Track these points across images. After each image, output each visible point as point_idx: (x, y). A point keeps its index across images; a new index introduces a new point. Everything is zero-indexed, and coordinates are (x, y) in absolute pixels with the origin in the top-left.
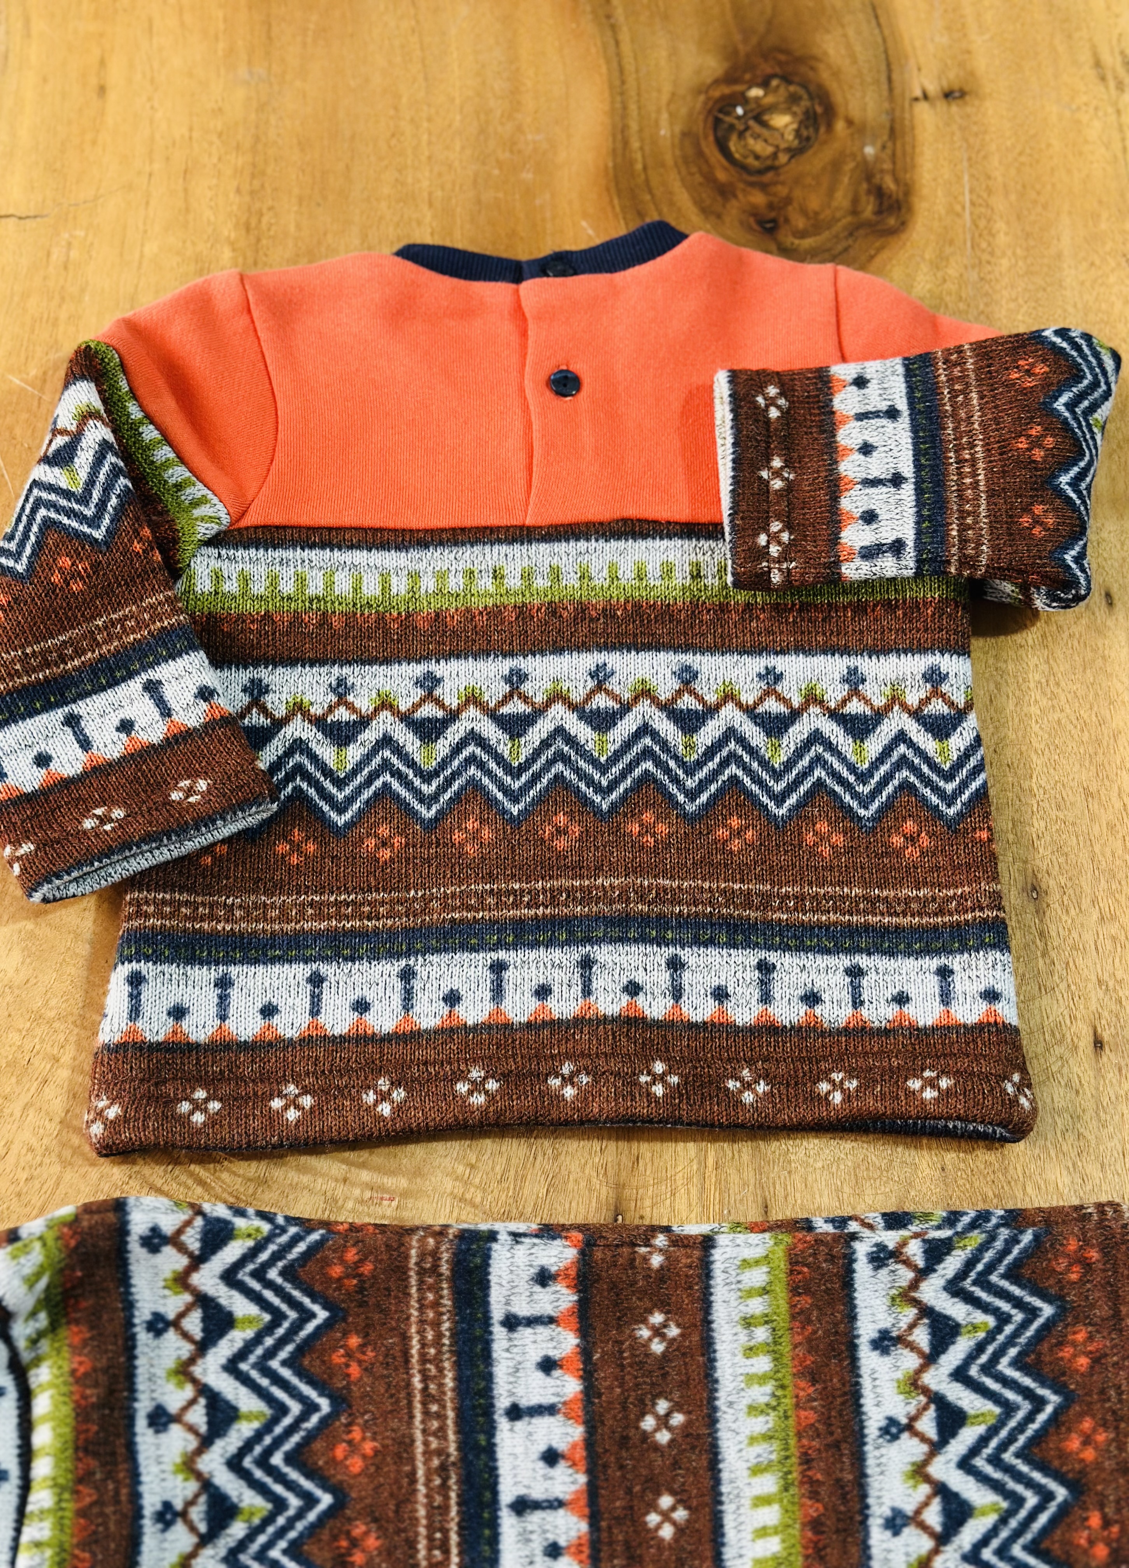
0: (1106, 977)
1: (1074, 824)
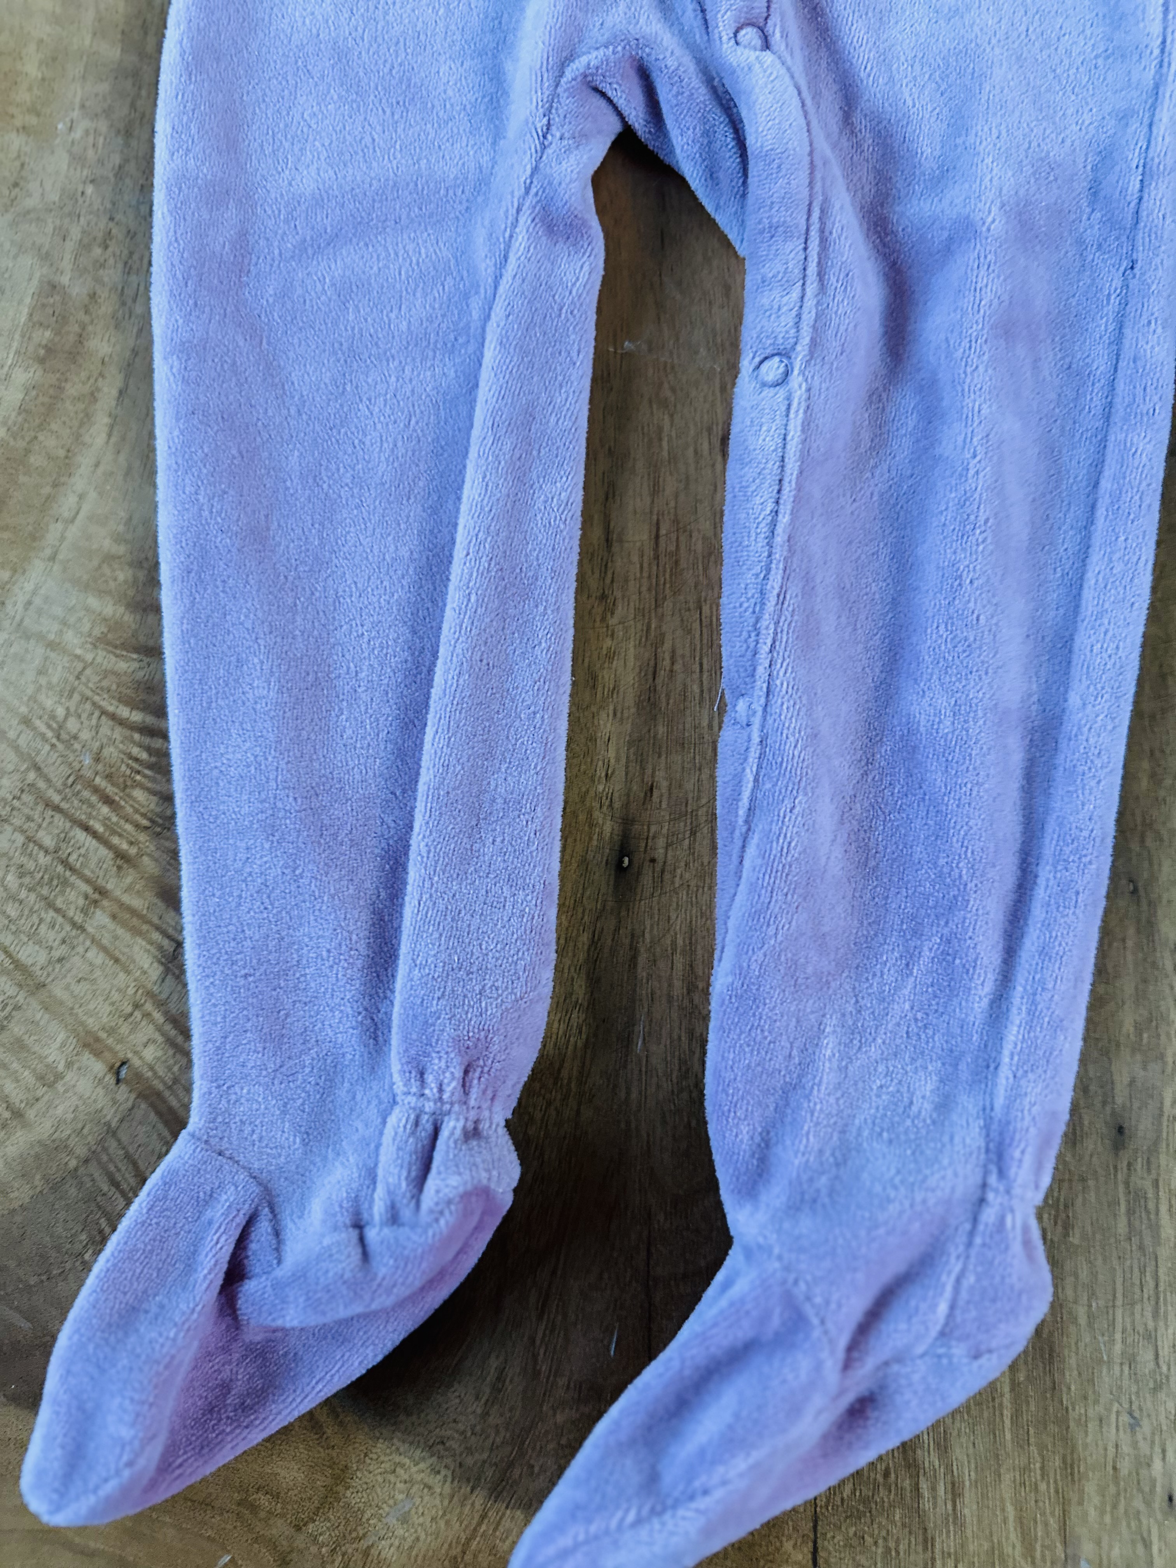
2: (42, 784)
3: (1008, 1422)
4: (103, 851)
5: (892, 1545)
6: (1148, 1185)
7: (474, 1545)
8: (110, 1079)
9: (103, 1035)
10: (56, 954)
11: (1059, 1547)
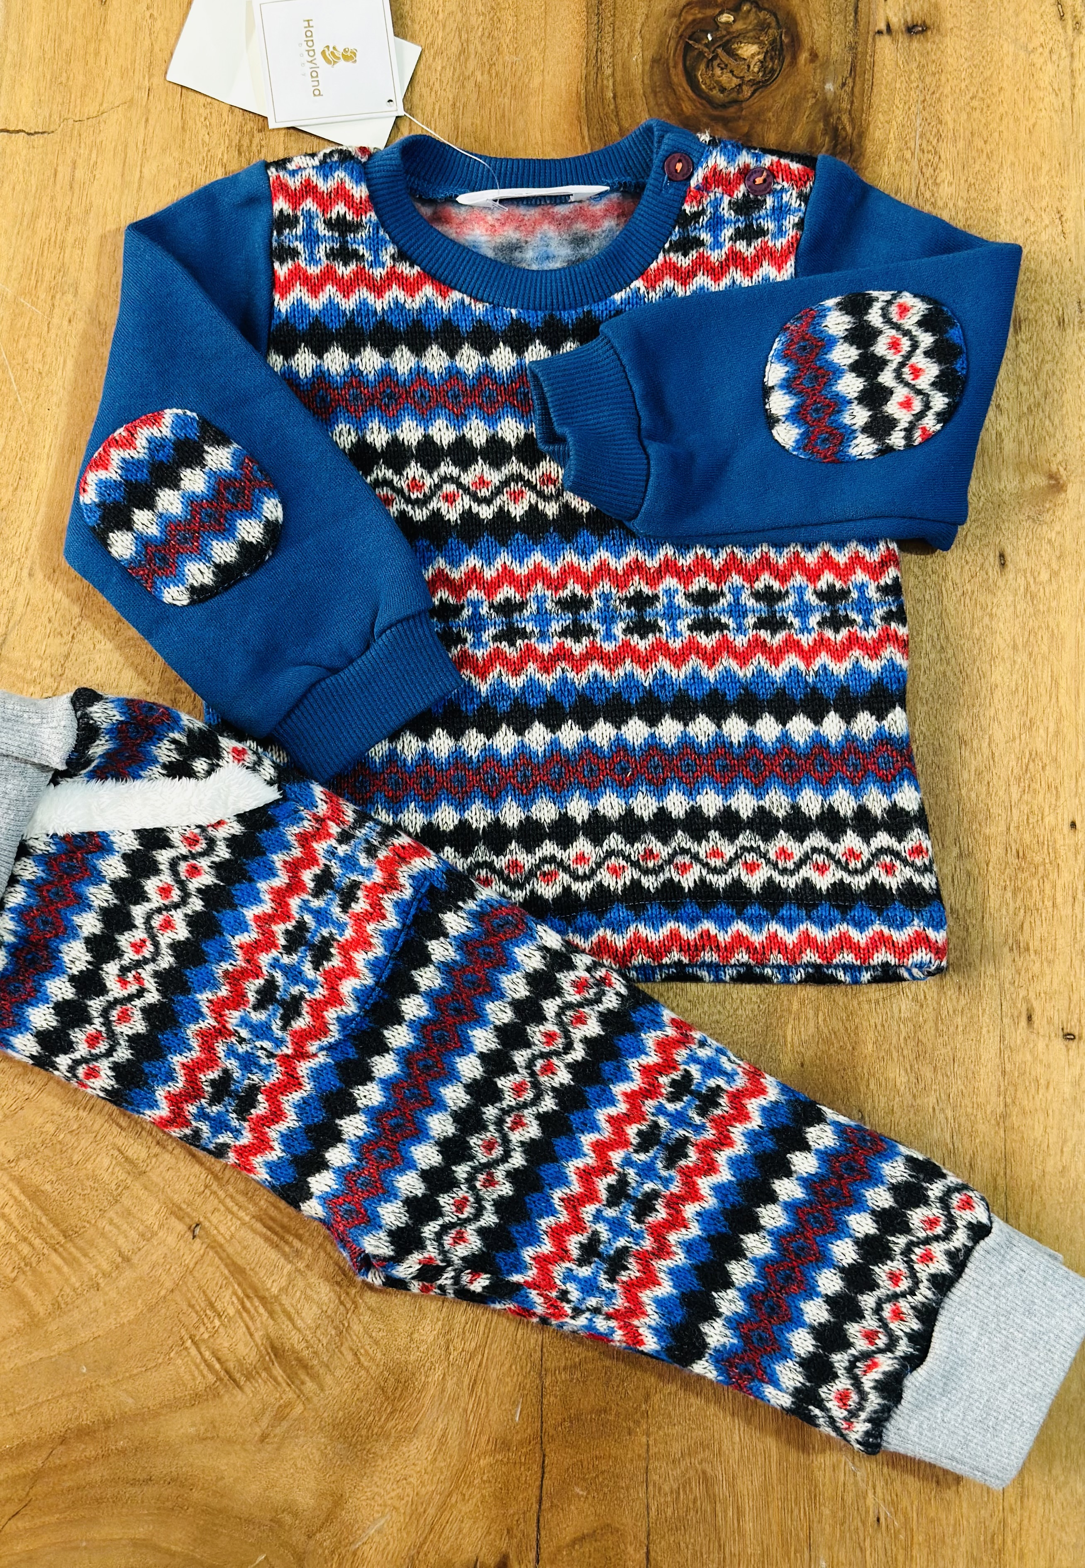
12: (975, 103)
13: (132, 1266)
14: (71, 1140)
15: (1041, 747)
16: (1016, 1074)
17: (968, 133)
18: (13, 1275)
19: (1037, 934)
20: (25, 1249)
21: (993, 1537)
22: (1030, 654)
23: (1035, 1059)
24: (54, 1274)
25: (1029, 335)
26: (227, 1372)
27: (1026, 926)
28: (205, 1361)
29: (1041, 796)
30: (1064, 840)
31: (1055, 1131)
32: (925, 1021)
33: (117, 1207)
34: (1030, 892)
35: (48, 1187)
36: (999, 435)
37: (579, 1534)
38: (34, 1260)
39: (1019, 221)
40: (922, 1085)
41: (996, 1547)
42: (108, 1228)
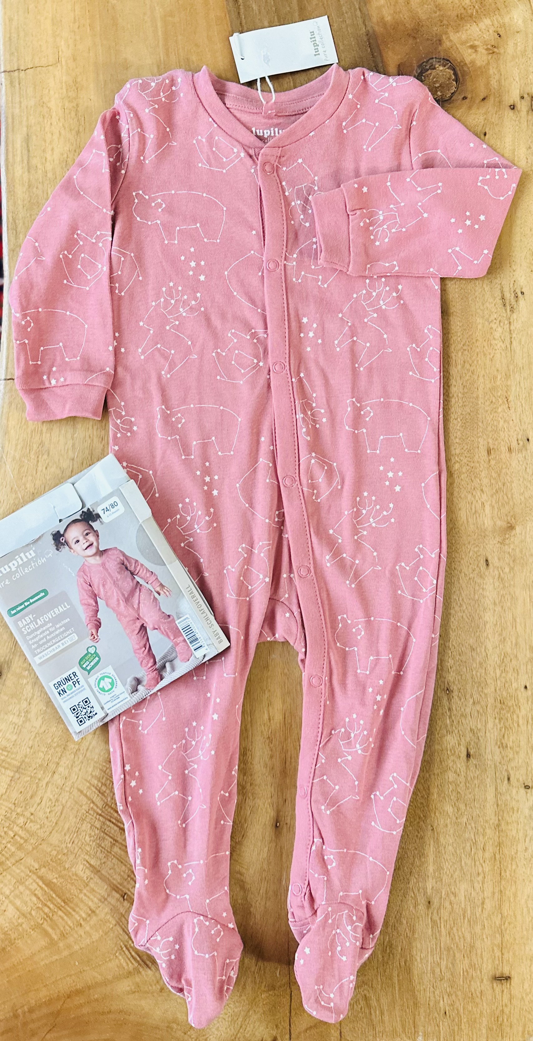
0: (474, 727)
1: (465, 662)
2: (95, 808)
3: (397, 991)
4: (116, 828)
5: (363, 1030)
6: (438, 919)
7: (238, 1035)
8: (122, 899)
9: (119, 886)
10: (102, 861)
11: (413, 1029)
12: (465, 348)
13: (96, 915)
14: (64, 858)
15: (508, 650)
16: (503, 806)
17: (462, 362)
18: (41, 922)
19: (511, 739)
20: (46, 910)
21: (498, 1017)
22: (502, 607)
23: (512, 798)
24: (60, 920)
25: (495, 456)
26: (143, 961)
27: (506, 736)
28: (132, 956)
29: (510, 673)
30: (523, 695)
31: (522, 831)
32: (460, 783)
33: (88, 888)
34: (507, 719)
35: (55, 881)
36: (483, 503)
37: (309, 1026)
38: (51, 915)
39: (488, 403)
40: (460, 813)
41: (499, 1023)
42: (84, 898)
